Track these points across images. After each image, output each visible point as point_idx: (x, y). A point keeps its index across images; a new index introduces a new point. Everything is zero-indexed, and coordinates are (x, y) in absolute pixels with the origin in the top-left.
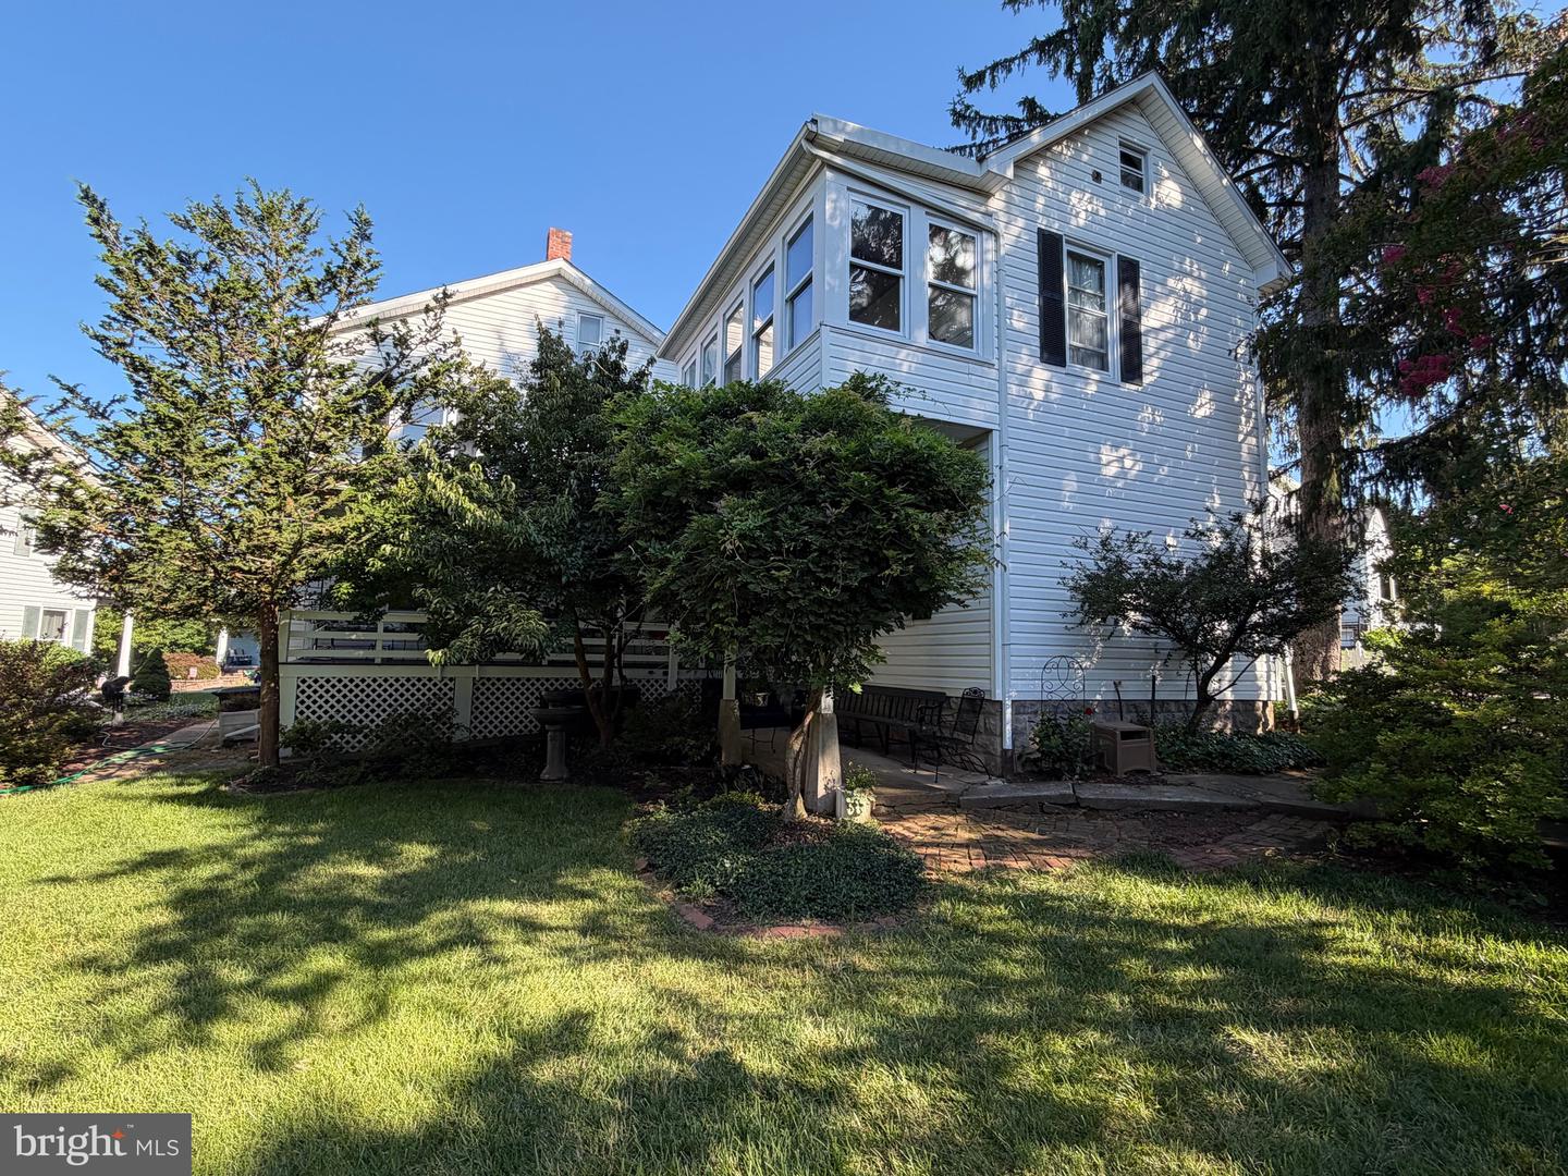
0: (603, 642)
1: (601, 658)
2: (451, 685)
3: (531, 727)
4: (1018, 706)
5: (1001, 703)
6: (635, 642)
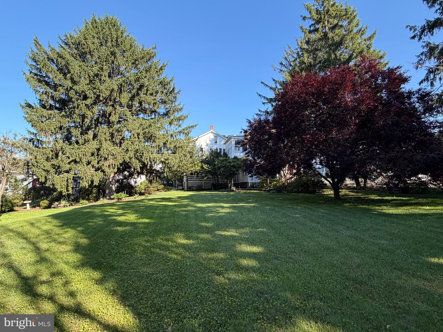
4: (251, 183)
5: (249, 183)
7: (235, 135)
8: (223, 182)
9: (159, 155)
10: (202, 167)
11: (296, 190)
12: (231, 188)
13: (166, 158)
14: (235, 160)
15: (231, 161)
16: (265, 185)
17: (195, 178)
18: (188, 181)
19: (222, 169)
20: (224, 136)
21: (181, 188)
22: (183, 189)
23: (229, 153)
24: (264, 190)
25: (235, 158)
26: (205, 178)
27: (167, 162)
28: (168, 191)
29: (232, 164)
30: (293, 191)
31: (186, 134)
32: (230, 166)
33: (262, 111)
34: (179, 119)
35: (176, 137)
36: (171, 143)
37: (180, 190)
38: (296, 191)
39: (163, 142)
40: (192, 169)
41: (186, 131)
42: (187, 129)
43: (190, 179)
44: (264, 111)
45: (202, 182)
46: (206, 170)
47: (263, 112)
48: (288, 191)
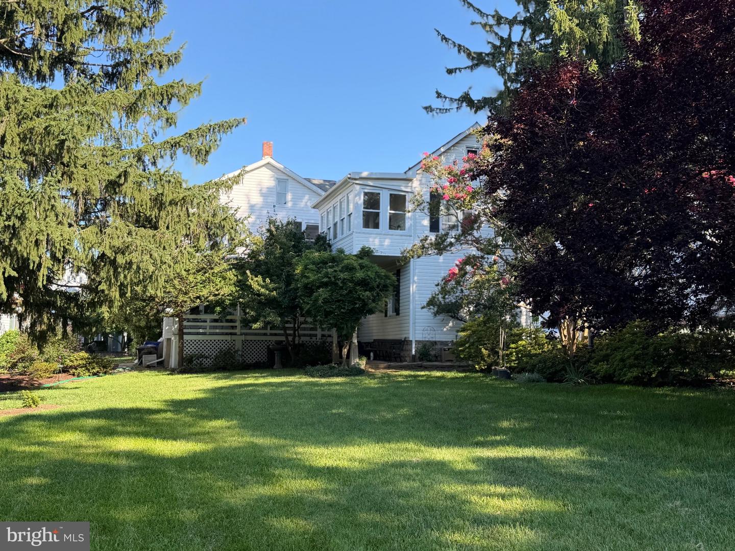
0: (292, 325)
1: (292, 332)
2: (234, 342)
3: (264, 359)
4: (418, 342)
5: (411, 341)
6: (303, 326)
7: (365, 174)
8: (308, 339)
9: (91, 233)
10: (242, 285)
11: (635, 372)
12: (348, 364)
13: (117, 243)
14: (365, 261)
15: (355, 264)
16: (483, 351)
17: (208, 324)
18: (186, 337)
19: (322, 293)
20: (309, 180)
21: (152, 359)
22: (161, 366)
23: (339, 236)
24: (482, 371)
25: (366, 253)
26: (255, 326)
27: (121, 260)
28: (105, 373)
29: (360, 275)
30: (626, 378)
31: (199, 151)
32: (351, 281)
33: (445, 98)
34: (166, 96)
35: (154, 164)
36: (140, 184)
37: (150, 367)
38: (637, 378)
39: (106, 177)
40: (205, 292)
41: (198, 143)
42: (201, 132)
43: (191, 327)
44: (457, 98)
45: (234, 337)
46: (259, 295)
47: (451, 99)
48: (592, 378)
